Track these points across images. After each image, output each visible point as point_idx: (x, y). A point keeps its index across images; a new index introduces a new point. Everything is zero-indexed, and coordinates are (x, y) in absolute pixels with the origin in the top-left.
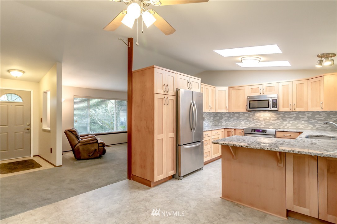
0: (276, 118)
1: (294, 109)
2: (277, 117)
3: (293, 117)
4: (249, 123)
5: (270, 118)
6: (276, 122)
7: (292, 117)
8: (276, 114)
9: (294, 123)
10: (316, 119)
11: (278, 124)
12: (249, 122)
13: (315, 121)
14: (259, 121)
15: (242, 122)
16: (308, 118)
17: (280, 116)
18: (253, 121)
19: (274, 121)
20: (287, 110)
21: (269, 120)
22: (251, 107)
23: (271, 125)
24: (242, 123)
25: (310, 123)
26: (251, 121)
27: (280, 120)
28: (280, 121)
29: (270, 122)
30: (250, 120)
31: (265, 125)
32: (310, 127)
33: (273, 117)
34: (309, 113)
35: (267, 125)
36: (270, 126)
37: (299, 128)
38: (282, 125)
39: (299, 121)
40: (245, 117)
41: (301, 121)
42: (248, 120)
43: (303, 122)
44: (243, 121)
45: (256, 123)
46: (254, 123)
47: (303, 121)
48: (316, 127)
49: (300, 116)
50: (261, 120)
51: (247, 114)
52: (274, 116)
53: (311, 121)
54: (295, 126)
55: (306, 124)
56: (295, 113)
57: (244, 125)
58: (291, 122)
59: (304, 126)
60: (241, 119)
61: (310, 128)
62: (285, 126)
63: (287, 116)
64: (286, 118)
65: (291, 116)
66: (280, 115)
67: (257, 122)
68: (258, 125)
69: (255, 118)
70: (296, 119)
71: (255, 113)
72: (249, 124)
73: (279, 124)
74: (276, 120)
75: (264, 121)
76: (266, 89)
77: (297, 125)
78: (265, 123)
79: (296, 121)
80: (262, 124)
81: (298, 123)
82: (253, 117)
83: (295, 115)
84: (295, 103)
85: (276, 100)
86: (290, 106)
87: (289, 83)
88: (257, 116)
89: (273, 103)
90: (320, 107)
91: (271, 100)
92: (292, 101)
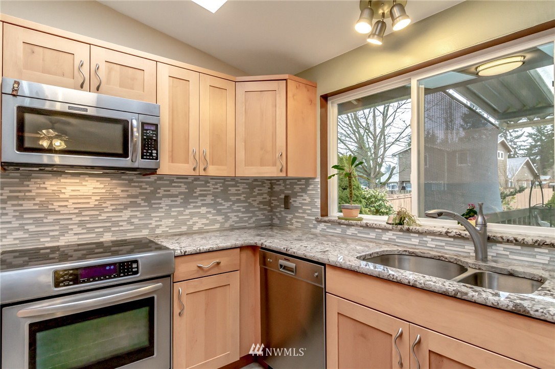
0: (127, 201)
1: (205, 169)
2: (129, 196)
3: (181, 193)
5: (103, 200)
6: (127, 214)
7: (176, 196)
8: (122, 185)
9: (181, 213)
10: (230, 200)
11: (132, 224)
13: (228, 204)
14: (51, 218)
16: (216, 196)
17: (141, 194)
18: (20, 217)
19: (121, 211)
20: (184, 169)
21: (99, 208)
22: (26, 146)
23: (107, 230)
25: (219, 212)
26: (4, 218)
27: (139, 205)
28: (141, 212)
29: (104, 216)
31: (79, 230)
32: (218, 222)
33: (116, 198)
34: (216, 184)
36: (101, 234)
37: (195, 228)
38: (146, 226)
39: (195, 207)
41: (199, 207)
43: (203, 210)
45: (32, 228)
46: (21, 228)
47: (203, 205)
48: (230, 222)
49: (198, 191)
50: (63, 210)
52: (118, 191)
53: (221, 204)
54: (185, 224)
55: (210, 216)
56: (185, 183)
58: (174, 211)
59: (204, 221)
61: (217, 226)
62: (157, 226)
63: (161, 192)
64: (160, 198)
65: (174, 191)
66: (141, 187)
67: (38, 222)
69: (28, 205)
70: (188, 198)
73: (136, 221)
74: (126, 207)
75: (78, 214)
76: (110, 71)
77: (188, 220)
78: (81, 224)
79: (186, 207)
80: (64, 231)
81: (192, 215)
82: (17, 197)
83: (183, 189)
84: (206, 148)
85: (157, 125)
86: (191, 157)
87: (193, 77)
88: (39, 195)
89: (143, 140)
90: (274, 164)
91: (135, 122)
92: (199, 142)
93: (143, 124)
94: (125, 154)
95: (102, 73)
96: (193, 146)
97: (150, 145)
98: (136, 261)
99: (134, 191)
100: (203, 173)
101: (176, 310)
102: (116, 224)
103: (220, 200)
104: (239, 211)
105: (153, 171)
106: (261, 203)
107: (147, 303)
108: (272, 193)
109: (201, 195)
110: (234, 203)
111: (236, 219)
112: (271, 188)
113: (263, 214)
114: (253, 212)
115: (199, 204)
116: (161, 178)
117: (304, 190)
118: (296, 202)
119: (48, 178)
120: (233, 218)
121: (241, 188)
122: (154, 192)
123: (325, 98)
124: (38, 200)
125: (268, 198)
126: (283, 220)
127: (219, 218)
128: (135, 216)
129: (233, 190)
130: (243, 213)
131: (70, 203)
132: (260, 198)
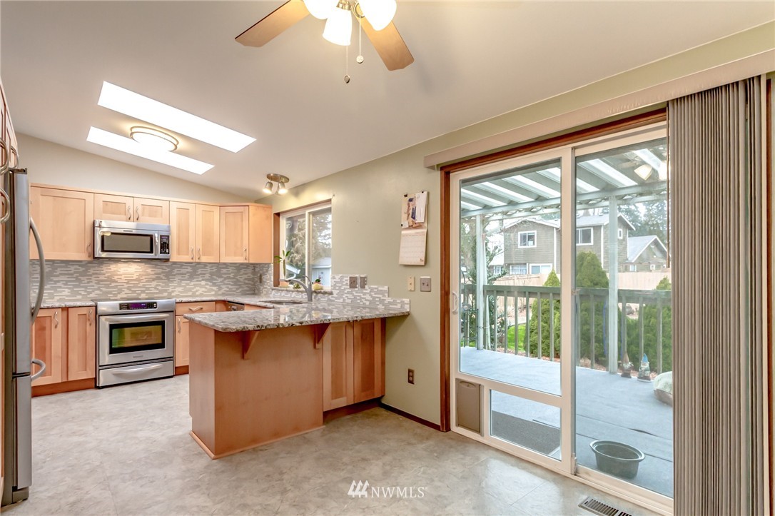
0: (154, 277)
1: (199, 259)
2: (156, 274)
3: (188, 272)
4: (85, 291)
5: (141, 276)
6: (154, 284)
7: (185, 274)
8: (153, 267)
9: (188, 284)
10: (222, 277)
11: (158, 289)
12: (86, 287)
13: (221, 280)
14: (113, 285)
15: (60, 287)
16: (212, 274)
17: (163, 272)
18: (98, 283)
19: (151, 282)
20: (186, 258)
21: (138, 280)
22: (105, 249)
23: (143, 292)
24: (61, 292)
25: (214, 285)
26: (91, 284)
27: (161, 279)
28: (163, 283)
29: (141, 285)
30: (88, 282)
31: (128, 292)
32: (213, 290)
33: (149, 274)
34: (212, 267)
35: (134, 292)
36: (139, 294)
37: (197, 293)
38: (166, 291)
39: (197, 281)
40: (72, 274)
42: (80, 281)
43: (203, 283)
44: (66, 284)
45: (104, 289)
46: (99, 289)
47: (203, 280)
48: (222, 291)
49: (199, 271)
50: (119, 281)
51: (77, 267)
52: (149, 271)
53: (216, 280)
54: (191, 291)
55: (208, 287)
56: (191, 266)
57: (67, 296)
58: (184, 283)
59: (204, 289)
60: (58, 281)
61: (213, 293)
62: (173, 292)
63: (175, 271)
64: (174, 275)
65: (183, 271)
66: (163, 269)
67: (107, 286)
68: (110, 292)
69: (102, 277)
70: (192, 276)
71: (102, 263)
72: (83, 293)
73: (160, 288)
74: (154, 280)
75: (127, 283)
76: (143, 209)
77: (193, 289)
78: (129, 288)
79: (191, 281)
80: (120, 291)
81: (195, 285)
82: (96, 274)
83: (189, 269)
84: (200, 247)
85: (168, 236)
86: (190, 252)
87: (191, 207)
88: (107, 272)
89: (161, 244)
90: (242, 255)
91: (156, 235)
92: (195, 242)
93: (161, 236)
94: (152, 252)
95: (140, 212)
96: (191, 246)
97: (165, 246)
98: (156, 303)
99: (159, 271)
100: (197, 261)
101: (177, 330)
102: (148, 289)
103: (215, 277)
104: (229, 284)
105: (167, 260)
106: (246, 279)
107: (161, 323)
108: (254, 273)
109: (201, 274)
110: (225, 279)
111: (226, 289)
112: (254, 269)
113: (248, 287)
114: (240, 285)
115: (201, 279)
116: (175, 263)
117: (267, 271)
118: (264, 278)
119: (111, 264)
120: (225, 288)
121: (231, 270)
122: (171, 272)
123: (278, 215)
124: (107, 275)
125: (252, 276)
126: (259, 290)
127: (215, 288)
128: (159, 285)
129: (224, 271)
130: (232, 285)
131: (122, 277)
132: (245, 276)
